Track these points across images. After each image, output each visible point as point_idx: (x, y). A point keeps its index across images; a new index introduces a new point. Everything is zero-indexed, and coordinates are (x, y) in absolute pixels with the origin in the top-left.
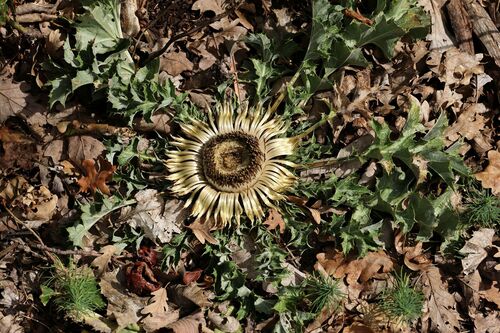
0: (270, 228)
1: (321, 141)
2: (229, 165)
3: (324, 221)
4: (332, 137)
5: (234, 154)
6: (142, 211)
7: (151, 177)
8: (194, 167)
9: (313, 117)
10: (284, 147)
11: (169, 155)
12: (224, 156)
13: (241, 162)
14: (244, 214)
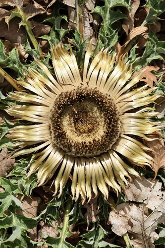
0: (155, 81)
1: (48, 28)
2: (90, 126)
3: (145, 22)
4: (45, 16)
5: (76, 121)
6: (142, 226)
7: (94, 220)
8: (94, 167)
9: (19, 38)
10: (66, 64)
11: (78, 196)
12: (79, 132)
13: (86, 113)
14: (151, 105)
